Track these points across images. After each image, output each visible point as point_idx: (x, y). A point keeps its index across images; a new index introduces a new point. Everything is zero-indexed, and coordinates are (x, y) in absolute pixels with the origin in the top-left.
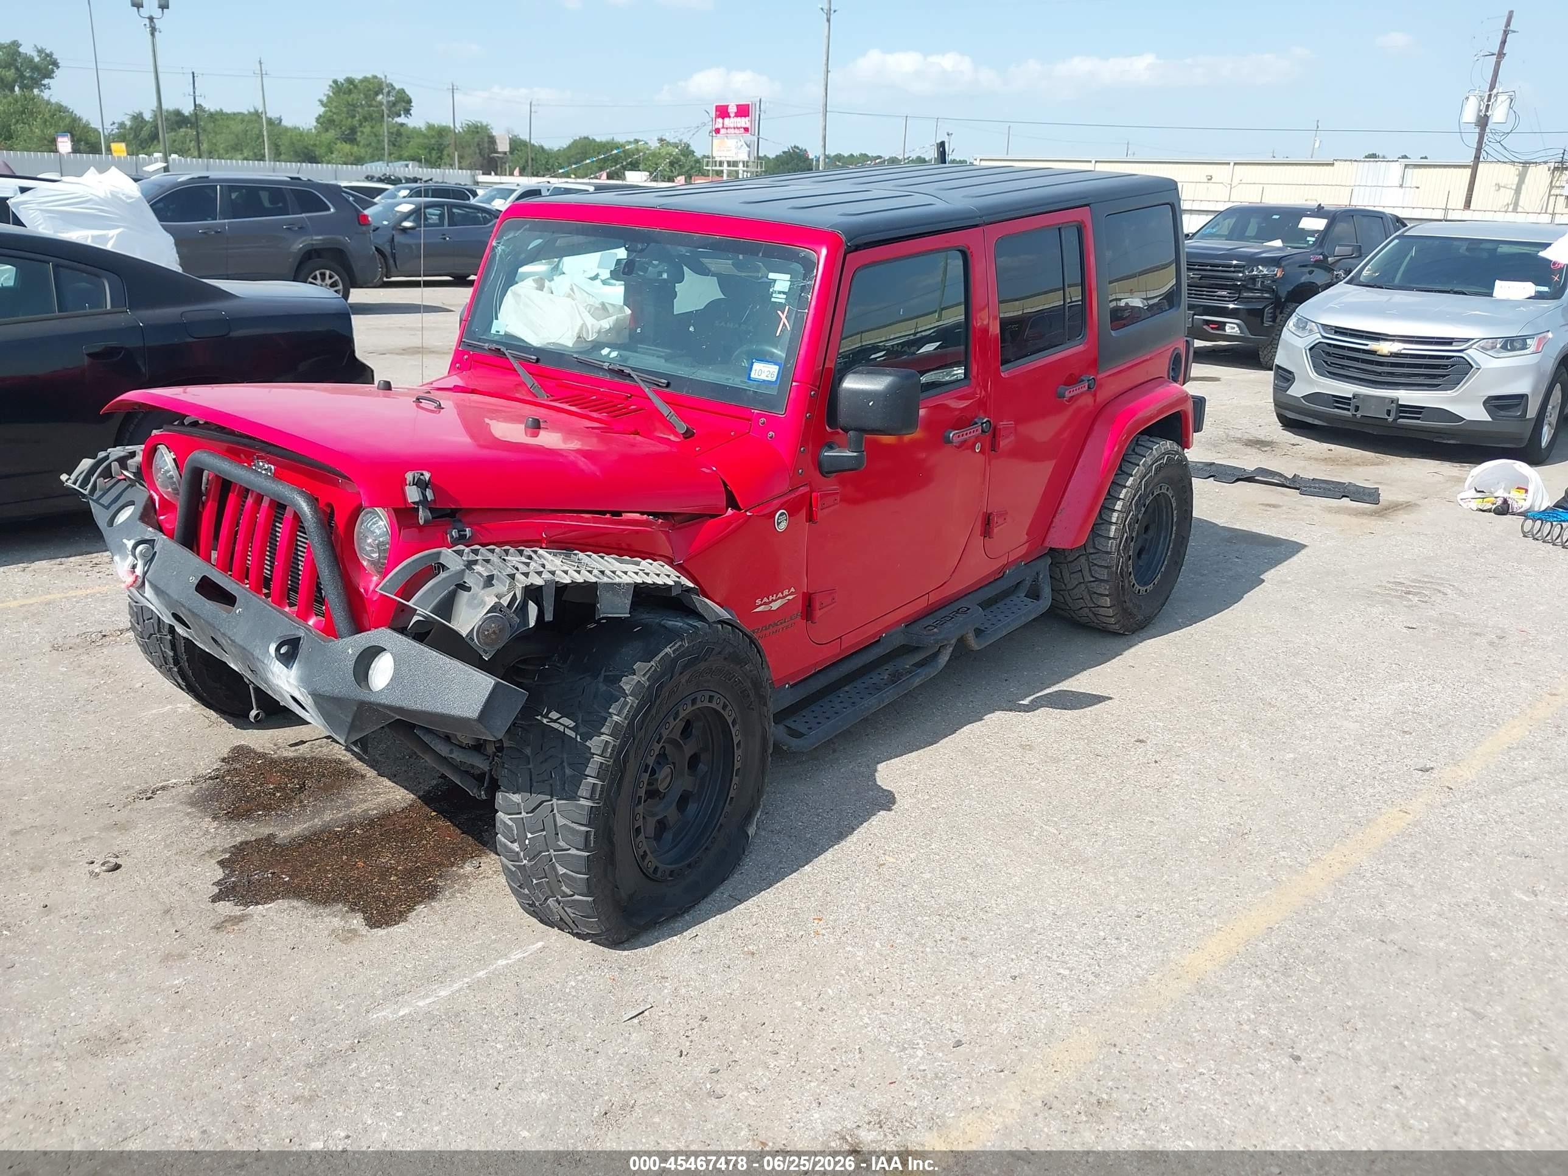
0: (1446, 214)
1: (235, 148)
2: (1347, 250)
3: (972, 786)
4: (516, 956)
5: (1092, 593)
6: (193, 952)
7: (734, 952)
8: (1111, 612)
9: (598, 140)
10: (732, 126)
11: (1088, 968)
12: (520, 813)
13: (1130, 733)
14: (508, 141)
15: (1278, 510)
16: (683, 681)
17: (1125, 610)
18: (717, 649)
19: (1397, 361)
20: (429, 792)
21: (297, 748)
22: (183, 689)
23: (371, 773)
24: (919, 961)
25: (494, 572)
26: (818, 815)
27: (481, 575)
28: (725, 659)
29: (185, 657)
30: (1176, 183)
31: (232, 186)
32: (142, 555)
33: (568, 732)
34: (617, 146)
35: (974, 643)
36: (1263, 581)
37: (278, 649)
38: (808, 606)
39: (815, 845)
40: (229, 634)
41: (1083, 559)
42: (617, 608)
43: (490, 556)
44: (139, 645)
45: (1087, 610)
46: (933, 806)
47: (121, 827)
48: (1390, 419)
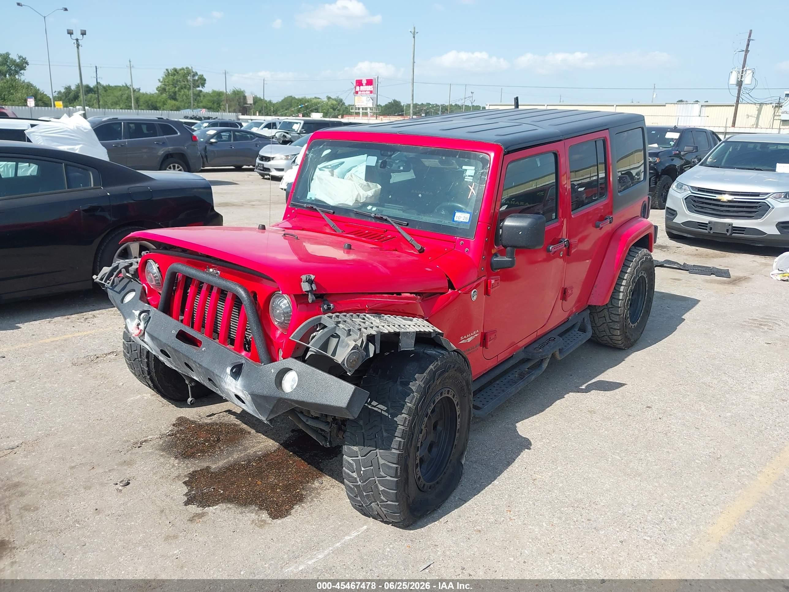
0: (726, 129)
1: (115, 104)
2: (691, 148)
3: (570, 434)
4: (354, 534)
5: (610, 328)
6: (181, 534)
7: (470, 530)
8: (620, 338)
9: (297, 97)
10: (364, 90)
11: (659, 536)
12: (358, 457)
13: (642, 403)
14: (252, 99)
15: (681, 281)
16: (438, 383)
17: (626, 337)
18: (452, 366)
19: (731, 205)
20: (286, 441)
21: (211, 417)
22: (150, 387)
23: (253, 431)
24: (569, 533)
25: (351, 328)
26: (494, 452)
27: (345, 330)
28: (456, 370)
29: (154, 370)
30: (643, 117)
31: (128, 123)
32: (144, 319)
33: (383, 412)
34: (308, 101)
35: (559, 357)
36: (684, 320)
37: (232, 370)
38: (484, 340)
39: (497, 469)
40: (198, 361)
41: (606, 311)
42: (408, 345)
43: (345, 319)
44: (128, 364)
45: (606, 337)
46: (553, 446)
47: (129, 463)
48: (728, 234)
